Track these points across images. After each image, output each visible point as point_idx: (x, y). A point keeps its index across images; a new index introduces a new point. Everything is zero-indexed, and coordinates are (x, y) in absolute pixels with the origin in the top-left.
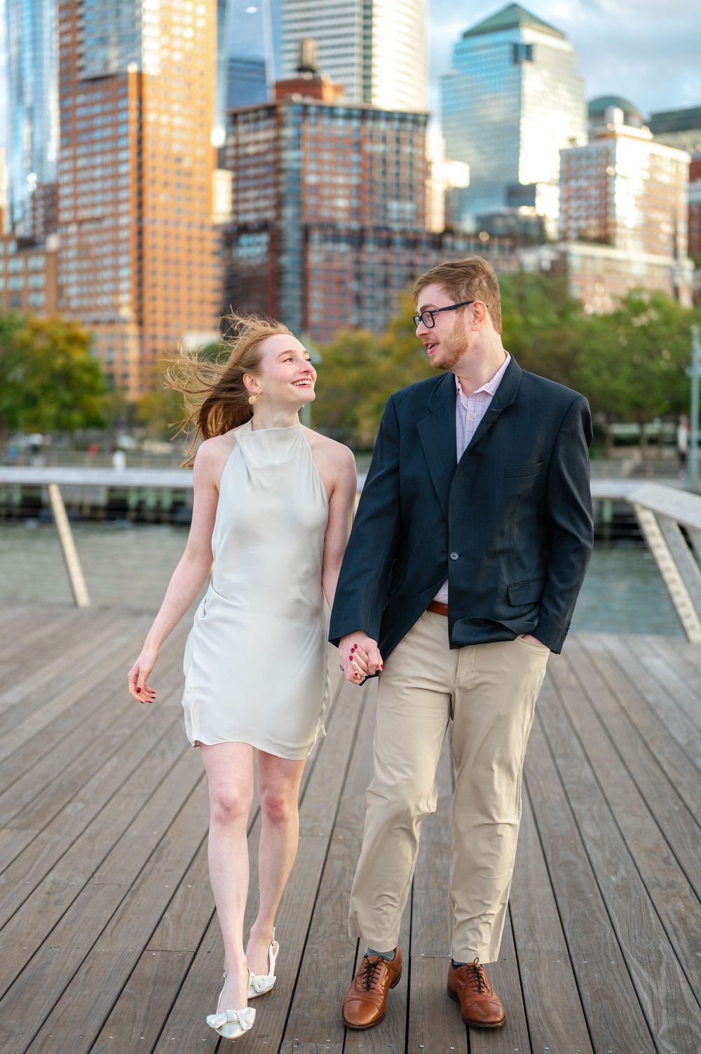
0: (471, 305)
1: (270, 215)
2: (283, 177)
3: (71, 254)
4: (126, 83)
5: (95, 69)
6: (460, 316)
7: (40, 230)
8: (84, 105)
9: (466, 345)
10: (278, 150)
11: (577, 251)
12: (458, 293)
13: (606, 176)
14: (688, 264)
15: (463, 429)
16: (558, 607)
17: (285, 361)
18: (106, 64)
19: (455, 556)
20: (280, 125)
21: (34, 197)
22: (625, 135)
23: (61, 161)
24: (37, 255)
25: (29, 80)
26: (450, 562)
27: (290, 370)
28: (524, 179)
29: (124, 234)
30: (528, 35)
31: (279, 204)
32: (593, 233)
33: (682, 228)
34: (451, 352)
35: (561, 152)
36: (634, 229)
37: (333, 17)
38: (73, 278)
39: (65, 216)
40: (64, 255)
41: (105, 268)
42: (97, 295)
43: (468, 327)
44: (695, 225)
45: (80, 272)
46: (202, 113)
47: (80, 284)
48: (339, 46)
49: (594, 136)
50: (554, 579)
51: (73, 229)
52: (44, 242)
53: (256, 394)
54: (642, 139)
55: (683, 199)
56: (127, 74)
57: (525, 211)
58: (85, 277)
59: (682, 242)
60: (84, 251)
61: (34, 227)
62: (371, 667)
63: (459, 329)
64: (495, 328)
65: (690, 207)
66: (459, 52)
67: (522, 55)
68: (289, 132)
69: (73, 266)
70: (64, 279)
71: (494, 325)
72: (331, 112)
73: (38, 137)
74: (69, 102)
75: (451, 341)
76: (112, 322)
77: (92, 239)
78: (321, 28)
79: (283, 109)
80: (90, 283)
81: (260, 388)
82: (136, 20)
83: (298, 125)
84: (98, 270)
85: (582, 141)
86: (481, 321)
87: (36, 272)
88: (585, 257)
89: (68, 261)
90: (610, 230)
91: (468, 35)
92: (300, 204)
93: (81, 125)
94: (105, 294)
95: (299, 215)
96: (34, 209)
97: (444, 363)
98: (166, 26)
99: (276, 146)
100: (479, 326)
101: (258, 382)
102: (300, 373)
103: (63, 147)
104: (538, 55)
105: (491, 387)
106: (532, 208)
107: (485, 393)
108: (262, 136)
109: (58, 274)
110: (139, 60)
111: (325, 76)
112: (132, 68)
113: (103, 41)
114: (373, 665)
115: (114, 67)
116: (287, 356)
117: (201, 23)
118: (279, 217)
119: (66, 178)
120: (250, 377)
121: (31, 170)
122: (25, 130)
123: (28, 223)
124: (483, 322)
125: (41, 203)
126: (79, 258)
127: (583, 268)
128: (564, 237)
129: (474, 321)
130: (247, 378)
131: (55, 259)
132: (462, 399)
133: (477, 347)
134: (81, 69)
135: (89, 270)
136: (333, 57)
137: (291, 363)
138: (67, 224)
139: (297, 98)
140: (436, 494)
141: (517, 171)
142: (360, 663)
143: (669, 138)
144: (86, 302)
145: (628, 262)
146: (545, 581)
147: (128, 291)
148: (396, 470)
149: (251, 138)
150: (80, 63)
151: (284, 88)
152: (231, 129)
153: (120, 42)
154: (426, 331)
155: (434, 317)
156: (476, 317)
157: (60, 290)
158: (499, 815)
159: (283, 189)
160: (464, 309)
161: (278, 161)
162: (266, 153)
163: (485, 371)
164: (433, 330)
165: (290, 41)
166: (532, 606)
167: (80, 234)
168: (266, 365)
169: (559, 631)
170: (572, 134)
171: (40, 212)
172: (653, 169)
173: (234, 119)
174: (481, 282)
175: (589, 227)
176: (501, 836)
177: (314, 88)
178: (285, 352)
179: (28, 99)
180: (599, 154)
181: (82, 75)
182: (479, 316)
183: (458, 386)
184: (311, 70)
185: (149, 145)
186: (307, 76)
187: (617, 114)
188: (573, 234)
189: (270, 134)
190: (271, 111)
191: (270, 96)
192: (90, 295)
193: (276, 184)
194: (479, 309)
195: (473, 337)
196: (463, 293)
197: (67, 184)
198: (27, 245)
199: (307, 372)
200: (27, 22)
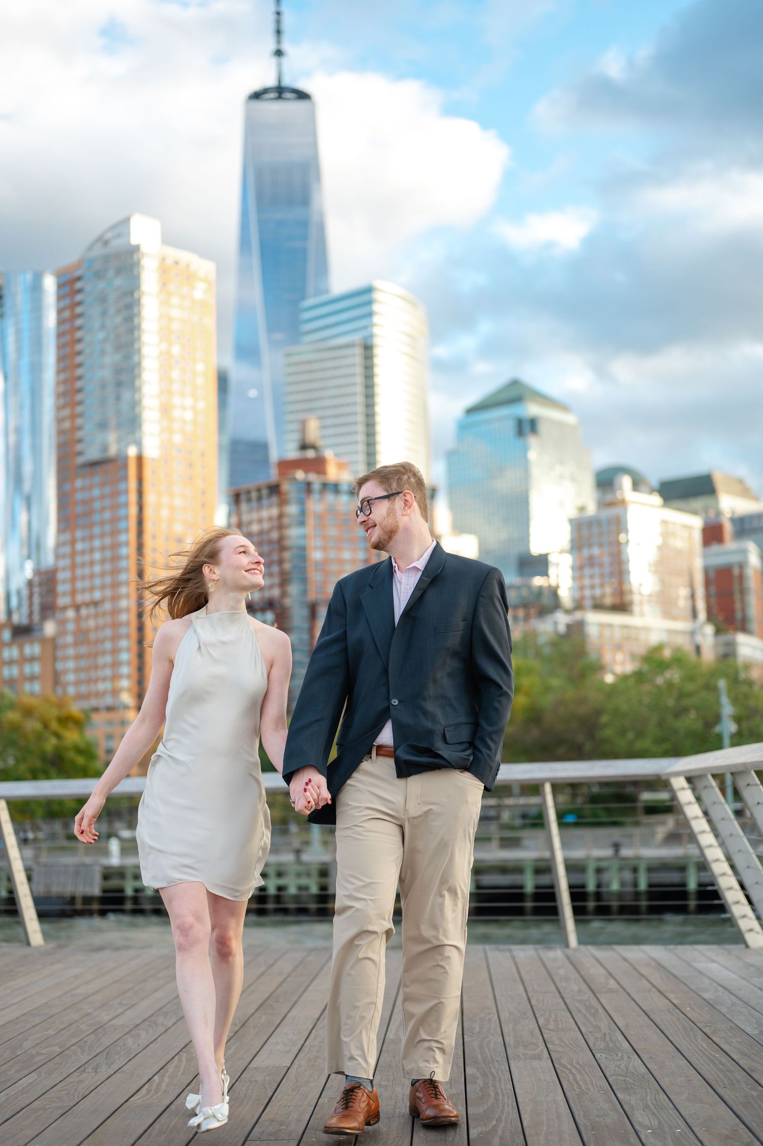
0: (401, 495)
1: (276, 592)
2: (287, 555)
3: (69, 639)
4: (125, 466)
5: (93, 453)
6: (391, 503)
7: (36, 617)
8: (83, 489)
9: (398, 527)
10: (281, 527)
11: (594, 620)
12: (390, 485)
13: (619, 544)
14: (709, 630)
15: (399, 599)
16: (489, 748)
17: (240, 553)
18: (105, 448)
19: (395, 702)
20: (283, 502)
21: (30, 584)
22: (634, 502)
23: (58, 545)
24: (32, 642)
25: (28, 468)
26: (391, 707)
27: (245, 560)
28: (536, 549)
29: (124, 617)
30: (532, 409)
31: (284, 581)
32: (608, 601)
33: (700, 592)
34: (385, 532)
35: (571, 521)
36: (650, 596)
37: (335, 397)
38: (71, 664)
39: (62, 601)
40: (60, 641)
41: (104, 653)
42: (96, 680)
43: (399, 513)
44: (713, 589)
45: (77, 657)
46: (203, 493)
47: (77, 670)
48: (342, 425)
49: (603, 504)
50: (483, 723)
51: (71, 614)
52: (41, 629)
53: (214, 581)
54: (652, 506)
55: (698, 564)
56: (126, 458)
57: (538, 581)
58: (83, 663)
59: (701, 605)
60: (82, 636)
61: (31, 614)
62: (321, 800)
63: (391, 512)
64: (422, 516)
65: (706, 571)
66: (463, 428)
67: (527, 428)
68: (292, 509)
69: (71, 652)
70: (60, 666)
71: (422, 513)
72: (336, 488)
73: (35, 524)
74: (67, 487)
75: (385, 523)
76: (110, 709)
77: (91, 623)
78: (323, 408)
79: (286, 487)
80: (87, 669)
81: (217, 576)
82: (135, 404)
83: (302, 503)
84: (96, 655)
85: (592, 509)
86: (410, 507)
87: (32, 659)
88: (602, 625)
89: (65, 646)
90: (627, 598)
91: (471, 411)
92: (304, 580)
93: (79, 509)
94: (104, 679)
95: (304, 592)
96: (31, 596)
97: (380, 542)
98: (166, 410)
99: (280, 524)
100: (409, 511)
101: (217, 570)
102: (253, 563)
103: (60, 531)
104: (542, 428)
105: (421, 564)
106: (545, 577)
107: (415, 568)
108: (265, 514)
109: (55, 659)
110: (139, 444)
111: (329, 454)
112: (132, 451)
113: (103, 426)
114: (323, 798)
115: (113, 450)
116: (242, 549)
117: (201, 405)
118: (284, 594)
119: (63, 563)
120: (209, 567)
121: (29, 557)
122: (23, 518)
123: (25, 610)
124: (412, 508)
125: (36, 590)
126: (76, 644)
127: (601, 636)
128: (579, 606)
129: (404, 508)
130: (206, 568)
131: (53, 644)
132: (398, 575)
133: (407, 530)
134: (80, 454)
135: (88, 656)
136: (336, 435)
137: (244, 555)
138: (64, 608)
139: (300, 475)
140: (378, 652)
141: (528, 542)
142: (313, 795)
143: (680, 504)
144: (83, 689)
145: (646, 629)
146: (476, 727)
147: (129, 677)
148: (343, 638)
149: (255, 516)
150: (79, 447)
151: (286, 466)
152: (234, 508)
153: (119, 426)
154: (365, 518)
155: (371, 506)
156: (406, 505)
157: (56, 679)
158: (446, 937)
159: (287, 566)
160: (395, 498)
161: (281, 539)
162: (270, 531)
163: (416, 552)
164: (371, 516)
165: (292, 422)
166: (466, 745)
167: (78, 619)
168: (223, 556)
169: (491, 768)
170: (580, 502)
171: (37, 600)
172: (666, 535)
173: (236, 498)
174: (409, 478)
175: (603, 596)
176: (449, 957)
177: (318, 465)
178: (241, 546)
179: (27, 486)
180: (610, 521)
181: (80, 460)
182: (408, 504)
183: (394, 564)
184: (314, 447)
185: (149, 526)
186: (310, 454)
187: (626, 482)
188: (588, 603)
189: (275, 512)
190: (274, 489)
191: (273, 475)
192: (89, 681)
193: (281, 562)
194: (408, 497)
195: (403, 521)
196: (394, 485)
197: (64, 569)
198: (22, 632)
199: (258, 563)
200: (27, 412)
